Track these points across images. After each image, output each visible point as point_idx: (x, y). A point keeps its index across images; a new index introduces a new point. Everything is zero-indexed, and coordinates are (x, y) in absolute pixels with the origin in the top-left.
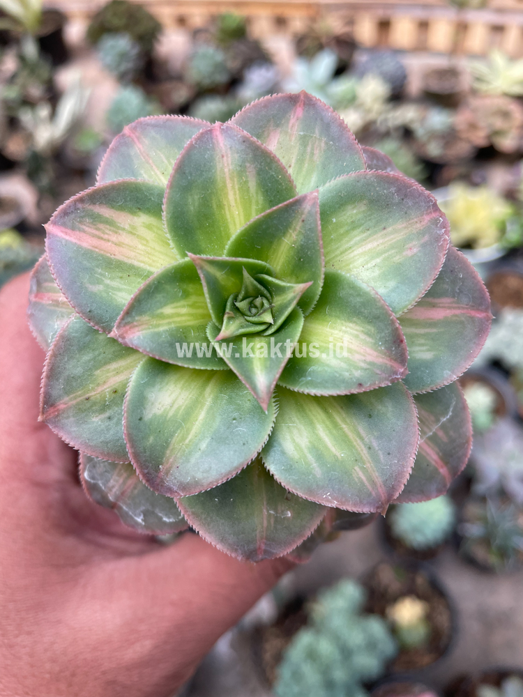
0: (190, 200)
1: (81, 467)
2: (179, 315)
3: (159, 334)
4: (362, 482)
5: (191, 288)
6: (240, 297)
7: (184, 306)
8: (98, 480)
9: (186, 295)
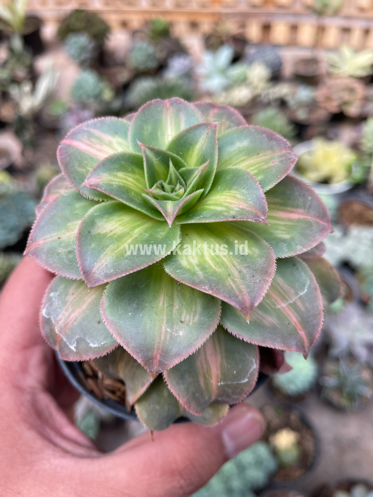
0: (145, 128)
1: (42, 306)
2: (126, 180)
3: (112, 185)
4: (232, 287)
5: (137, 170)
6: (167, 182)
7: (131, 177)
8: (51, 315)
9: (133, 172)
